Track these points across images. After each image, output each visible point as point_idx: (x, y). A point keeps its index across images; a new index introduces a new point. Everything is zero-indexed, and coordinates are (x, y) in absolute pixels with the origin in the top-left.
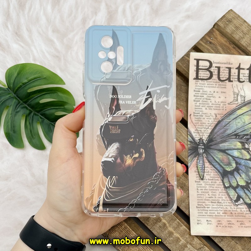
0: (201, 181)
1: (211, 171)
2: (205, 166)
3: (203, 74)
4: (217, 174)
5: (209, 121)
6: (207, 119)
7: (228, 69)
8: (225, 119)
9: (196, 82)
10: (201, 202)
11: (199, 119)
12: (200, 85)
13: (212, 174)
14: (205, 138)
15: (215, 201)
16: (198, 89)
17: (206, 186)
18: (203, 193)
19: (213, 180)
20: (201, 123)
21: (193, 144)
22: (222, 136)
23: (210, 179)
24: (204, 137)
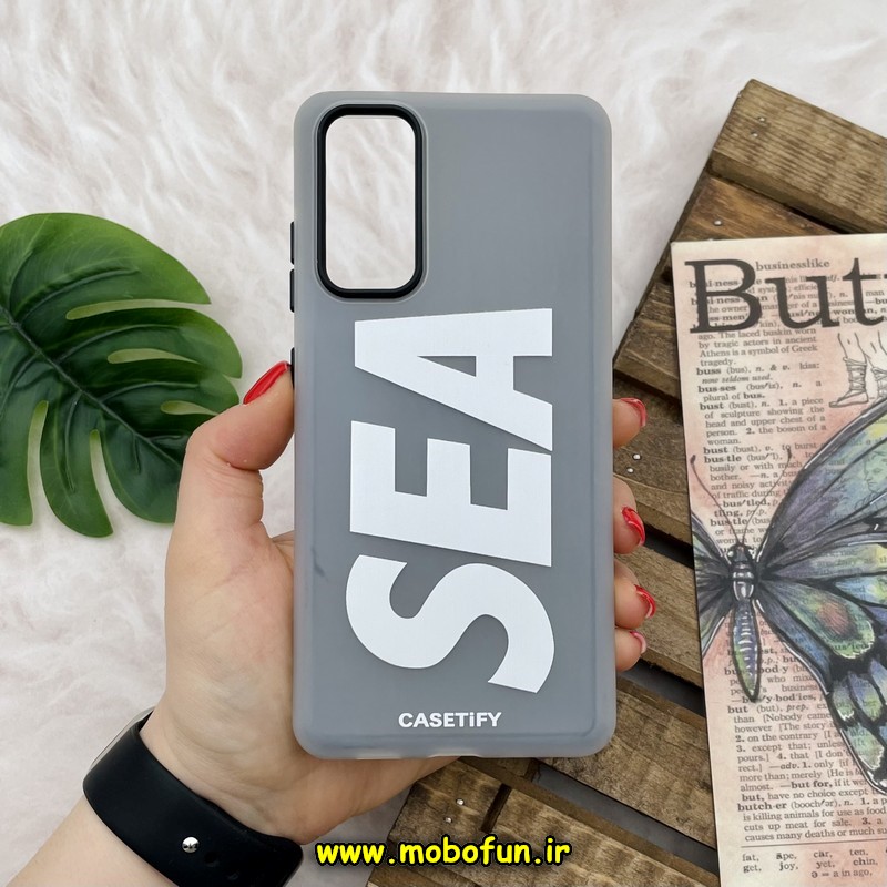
0: (749, 705)
1: (785, 665)
2: (763, 648)
3: (724, 310)
4: (806, 674)
5: (764, 475)
6: (757, 467)
7: (814, 284)
8: (823, 463)
9: (703, 342)
10: (752, 788)
11: (726, 474)
12: (715, 350)
13: (789, 675)
14: (754, 539)
15: (804, 781)
16: (711, 363)
17: (768, 724)
18: (759, 753)
19: (792, 698)
20: (737, 486)
21: (709, 566)
22: (819, 526)
23: (781, 694)
24: (748, 536)
